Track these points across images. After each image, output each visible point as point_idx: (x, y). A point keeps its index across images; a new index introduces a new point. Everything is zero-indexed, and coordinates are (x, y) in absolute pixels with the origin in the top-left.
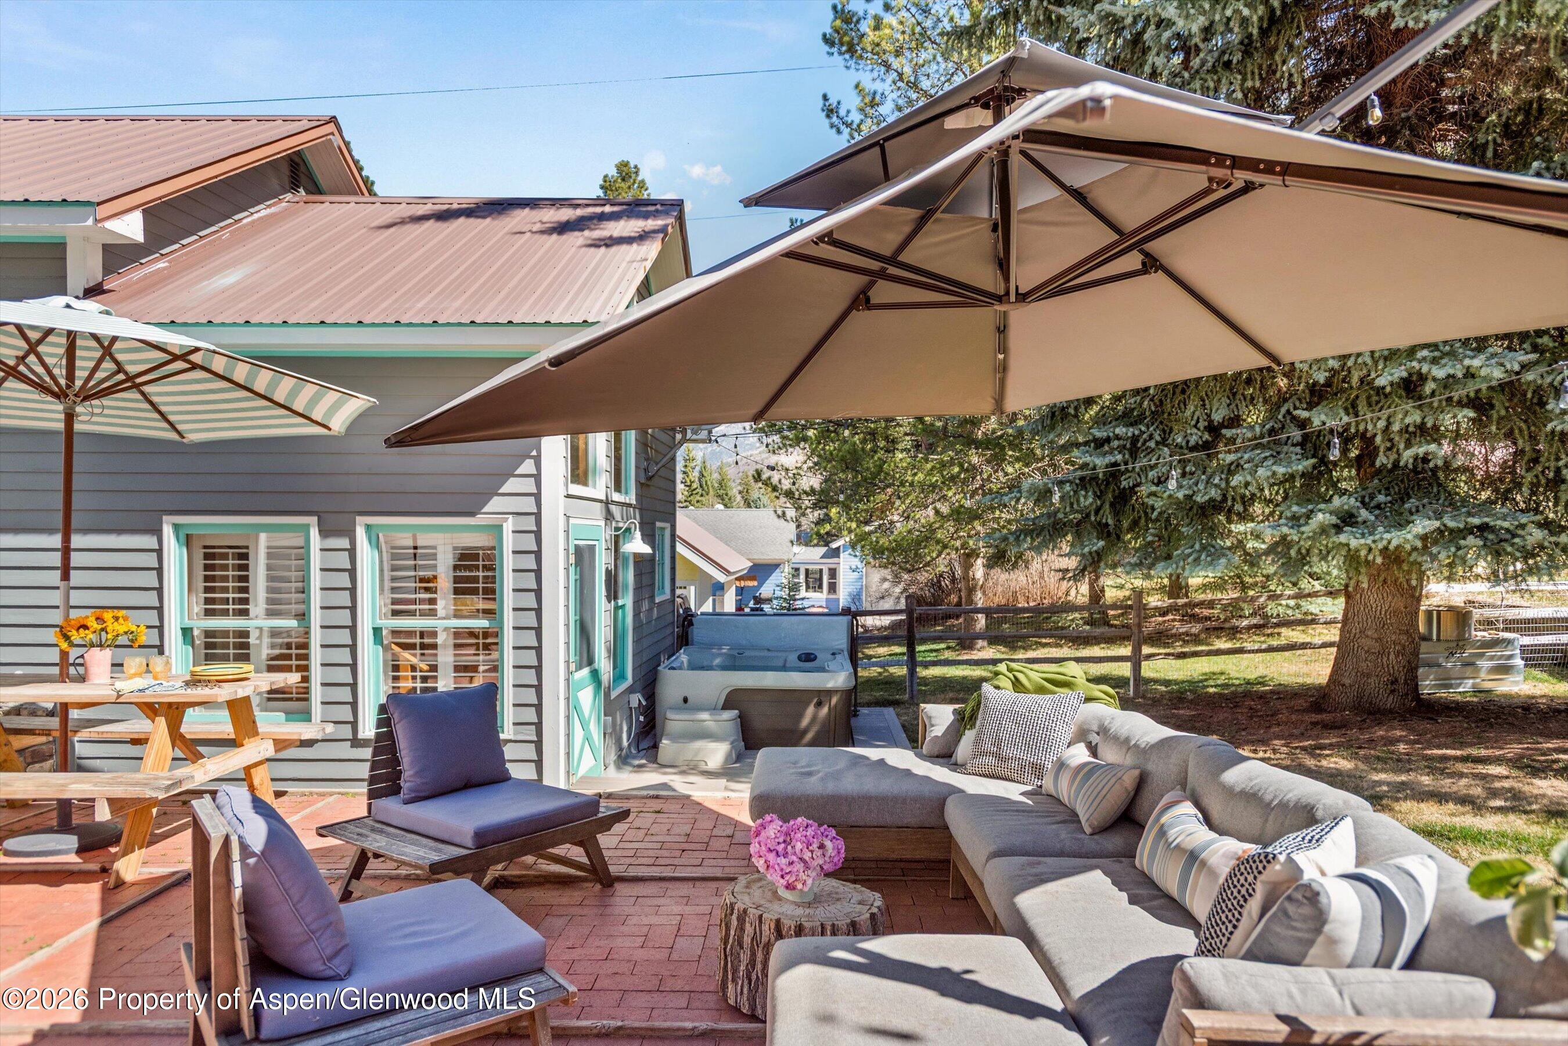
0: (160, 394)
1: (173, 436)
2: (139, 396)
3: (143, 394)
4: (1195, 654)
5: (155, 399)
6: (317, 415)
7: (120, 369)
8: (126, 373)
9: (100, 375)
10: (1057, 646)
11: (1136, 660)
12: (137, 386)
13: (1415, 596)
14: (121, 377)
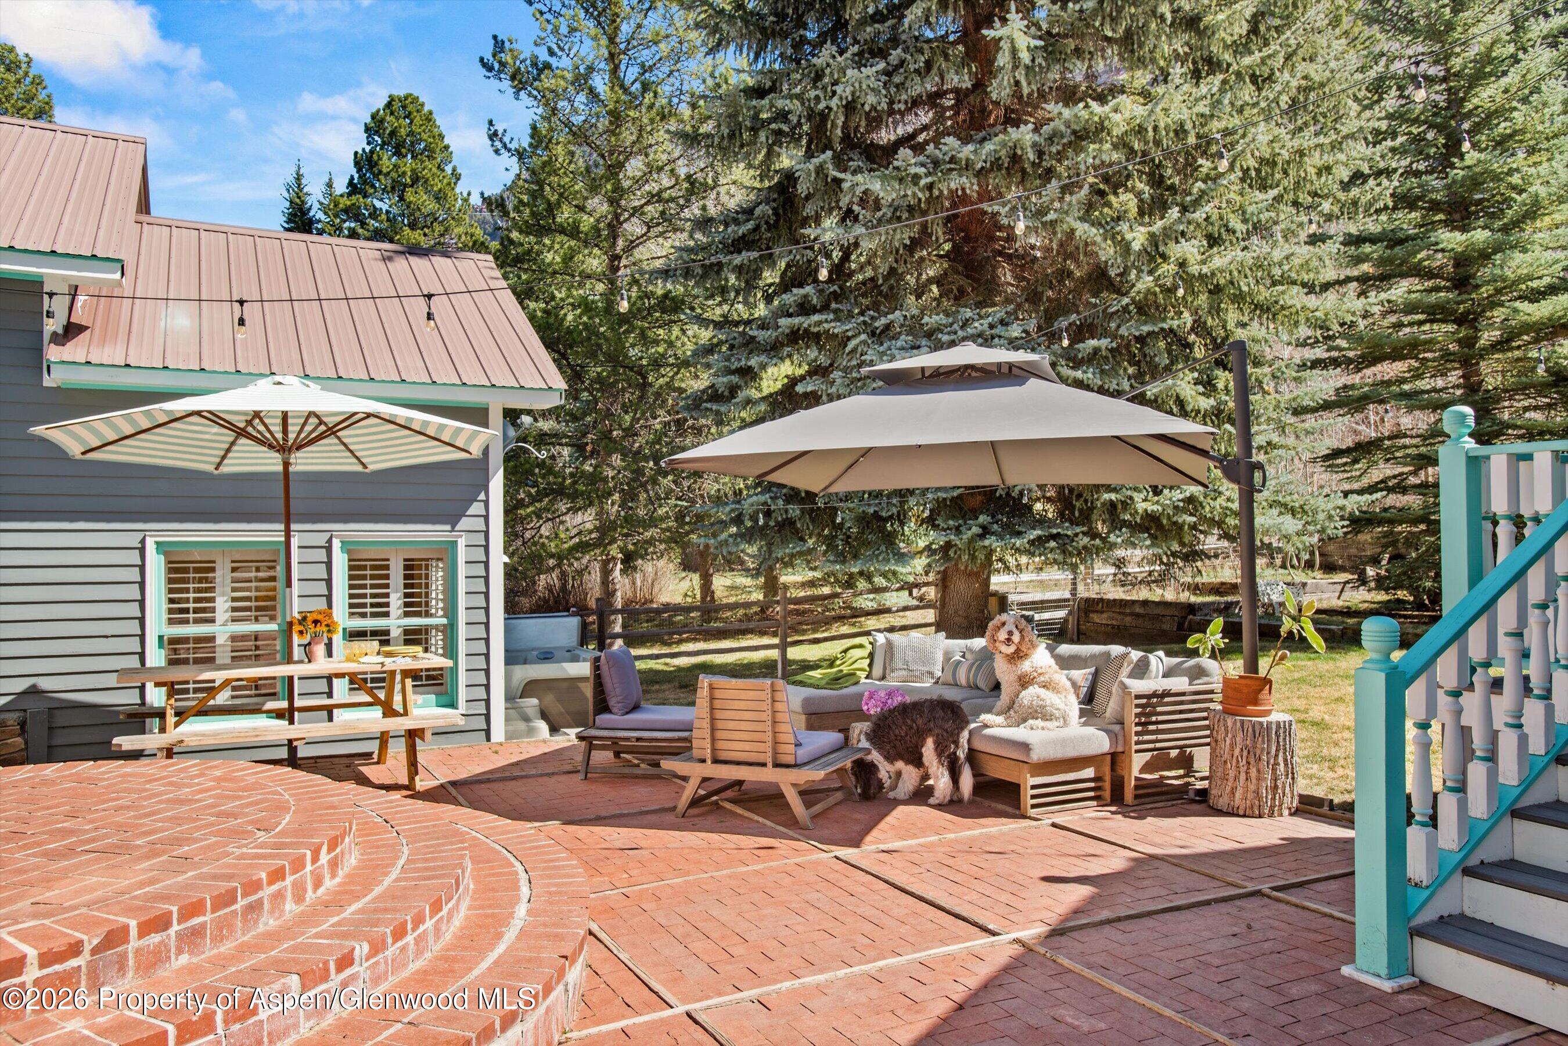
0: (350, 436)
1: (359, 468)
2: (336, 441)
3: (339, 438)
4: (826, 639)
5: (345, 440)
6: (460, 443)
7: (321, 422)
8: (326, 424)
9: (308, 428)
10: (695, 640)
11: (783, 647)
12: (334, 433)
13: (987, 582)
14: (323, 428)
